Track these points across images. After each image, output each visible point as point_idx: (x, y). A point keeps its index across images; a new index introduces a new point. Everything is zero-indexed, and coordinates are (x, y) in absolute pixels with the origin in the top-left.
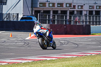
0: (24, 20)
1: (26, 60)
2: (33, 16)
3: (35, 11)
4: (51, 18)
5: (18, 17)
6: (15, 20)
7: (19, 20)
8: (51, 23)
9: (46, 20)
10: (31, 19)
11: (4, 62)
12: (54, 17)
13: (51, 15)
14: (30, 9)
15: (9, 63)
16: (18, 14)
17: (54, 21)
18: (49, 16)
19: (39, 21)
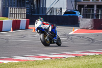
0: (67, 15)
1: (69, 55)
2: (77, 10)
3: (79, 6)
4: (95, 12)
5: (61, 12)
6: (58, 14)
7: (62, 14)
8: (95, 18)
9: (90, 15)
10: (75, 13)
11: (47, 57)
12: (98, 11)
13: (95, 10)
14: (74, 3)
15: (52, 58)
16: (61, 9)
17: (98, 16)
18: (93, 10)
19: (83, 16)
